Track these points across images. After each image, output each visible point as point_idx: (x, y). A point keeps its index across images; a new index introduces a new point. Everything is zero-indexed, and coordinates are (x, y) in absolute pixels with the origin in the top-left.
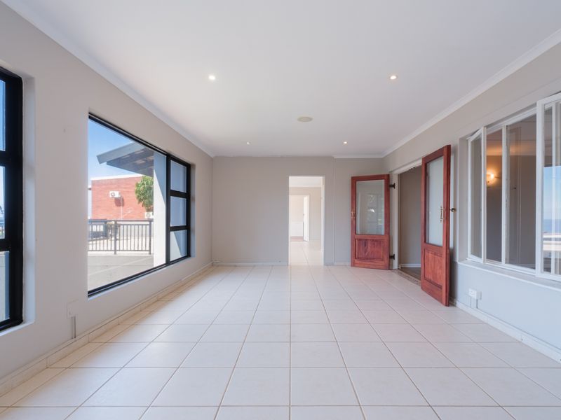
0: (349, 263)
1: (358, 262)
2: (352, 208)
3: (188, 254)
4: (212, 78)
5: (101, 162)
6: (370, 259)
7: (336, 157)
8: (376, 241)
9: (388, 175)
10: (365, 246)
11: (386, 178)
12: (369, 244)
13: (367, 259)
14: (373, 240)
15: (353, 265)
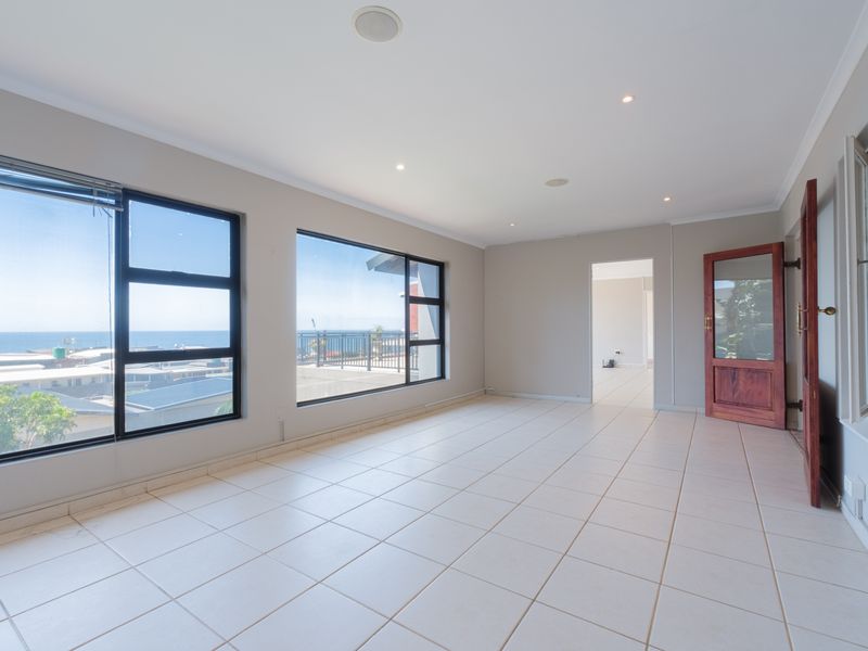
0: (702, 410)
1: (720, 409)
2: (706, 310)
3: (442, 376)
4: (400, 167)
5: (369, 269)
6: (744, 405)
7: (673, 223)
8: (755, 372)
9: (782, 245)
10: (734, 379)
11: (775, 249)
12: (742, 377)
13: (738, 404)
14: (749, 370)
15: (710, 413)
